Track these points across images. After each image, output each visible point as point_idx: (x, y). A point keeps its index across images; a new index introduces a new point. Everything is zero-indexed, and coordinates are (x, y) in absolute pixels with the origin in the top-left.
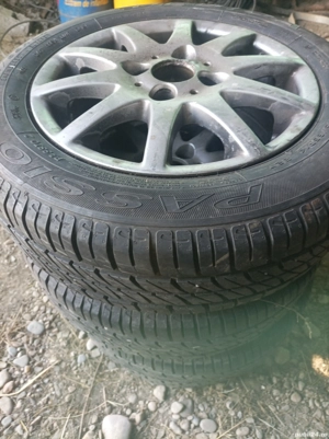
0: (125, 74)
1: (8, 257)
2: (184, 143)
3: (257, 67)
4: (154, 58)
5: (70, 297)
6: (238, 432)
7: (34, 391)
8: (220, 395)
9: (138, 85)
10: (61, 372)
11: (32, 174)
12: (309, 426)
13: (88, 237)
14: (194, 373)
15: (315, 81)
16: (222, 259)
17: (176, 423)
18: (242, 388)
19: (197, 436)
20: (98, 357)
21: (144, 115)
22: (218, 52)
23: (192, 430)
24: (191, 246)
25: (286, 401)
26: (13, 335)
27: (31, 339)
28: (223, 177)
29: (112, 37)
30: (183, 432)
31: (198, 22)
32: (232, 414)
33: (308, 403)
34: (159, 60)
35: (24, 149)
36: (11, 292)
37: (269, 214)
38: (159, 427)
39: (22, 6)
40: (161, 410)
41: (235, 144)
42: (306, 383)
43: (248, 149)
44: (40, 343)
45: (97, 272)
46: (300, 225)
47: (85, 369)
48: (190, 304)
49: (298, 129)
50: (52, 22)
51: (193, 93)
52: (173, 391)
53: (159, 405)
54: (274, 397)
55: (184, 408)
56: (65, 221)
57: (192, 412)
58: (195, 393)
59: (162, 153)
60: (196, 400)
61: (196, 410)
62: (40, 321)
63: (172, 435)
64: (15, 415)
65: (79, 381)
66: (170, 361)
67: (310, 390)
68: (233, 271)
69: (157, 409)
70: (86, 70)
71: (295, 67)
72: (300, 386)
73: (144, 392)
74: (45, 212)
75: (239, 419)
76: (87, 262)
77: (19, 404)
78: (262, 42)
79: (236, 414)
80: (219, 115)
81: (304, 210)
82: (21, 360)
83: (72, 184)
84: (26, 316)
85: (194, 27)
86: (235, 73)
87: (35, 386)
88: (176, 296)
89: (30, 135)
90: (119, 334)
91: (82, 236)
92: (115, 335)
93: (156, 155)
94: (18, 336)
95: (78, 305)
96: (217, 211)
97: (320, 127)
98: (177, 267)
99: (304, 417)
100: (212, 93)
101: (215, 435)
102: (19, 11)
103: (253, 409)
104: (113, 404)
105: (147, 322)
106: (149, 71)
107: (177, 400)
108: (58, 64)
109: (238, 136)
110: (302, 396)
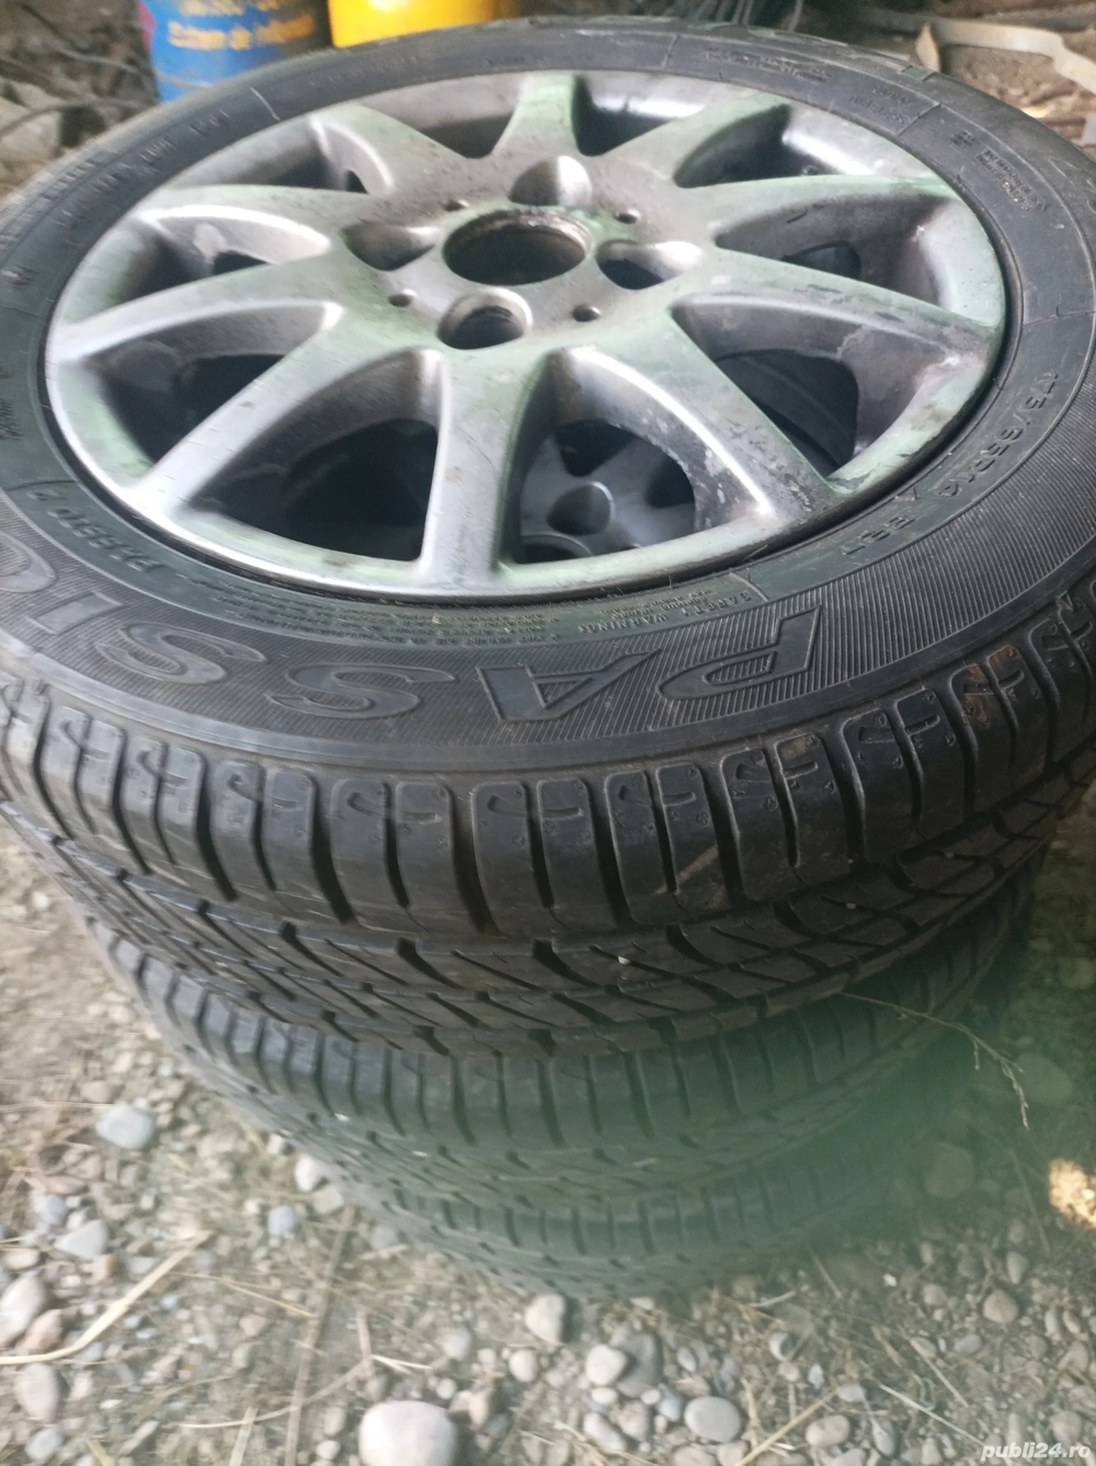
0: (357, 268)
1: (25, 899)
2: (574, 483)
3: (793, 215)
4: (453, 207)
5: (217, 1018)
6: (814, 1436)
7: (130, 1339)
8: (749, 1314)
9: (401, 302)
10: (217, 1268)
11: (58, 621)
12: (1049, 1400)
13: (248, 820)
14: (650, 1248)
15: (989, 252)
16: (698, 865)
17: (605, 1418)
18: (819, 1285)
19: (679, 1458)
20: (337, 1213)
21: (425, 401)
22: (664, 174)
23: (661, 1436)
24: (590, 828)
25: (970, 1322)
26: (52, 1155)
27: (112, 1165)
28: (690, 592)
29: (314, 146)
30: (631, 1444)
31: (595, 77)
32: (792, 1375)
33: (1041, 1325)
34: (469, 213)
35: (30, 538)
36: (39, 1011)
37: (846, 709)
38: (549, 1433)
39: (33, 57)
40: (554, 1378)
41: (727, 478)
42: (1032, 1257)
43: (770, 491)
44: (143, 1177)
45: (289, 934)
46: (951, 738)
47: (297, 1254)
48: (604, 1022)
49: (937, 417)
50: (131, 104)
51: (583, 315)
52: (589, 1312)
53: (546, 1361)
54: (929, 1311)
55: (631, 1365)
56: (172, 771)
57: (659, 1379)
58: (663, 1313)
59: (484, 524)
60: (669, 1335)
61: (669, 1370)
62: (142, 1103)
63: (593, 1456)
64: (73, 1423)
65: (277, 1295)
66: (567, 1214)
67: (1046, 1281)
68: (739, 904)
69: (540, 1373)
70: (230, 262)
71: (922, 208)
72: (1014, 1270)
73: (495, 1319)
74: (105, 745)
75: (813, 1393)
76: (255, 904)
77: (82, 1387)
78: (810, 132)
79: (804, 1374)
80: (671, 385)
81: (963, 687)
82: (82, 1238)
83: (191, 646)
84: (93, 1090)
85: (582, 97)
86: (722, 241)
87: (133, 1322)
88: (559, 997)
89: (51, 492)
90: (388, 1135)
91: (231, 818)
92: (373, 1137)
93: (464, 532)
94: (70, 1157)
95: (243, 1046)
96: (671, 707)
97: (1007, 407)
98: (547, 899)
99: (1032, 1370)
100: (646, 313)
101: (739, 1450)
102: (24, 77)
103: (860, 1354)
104: (395, 1364)
105: (475, 1088)
106: (437, 254)
107: (604, 1338)
108: (137, 246)
109: (736, 452)
110: (1021, 1302)
